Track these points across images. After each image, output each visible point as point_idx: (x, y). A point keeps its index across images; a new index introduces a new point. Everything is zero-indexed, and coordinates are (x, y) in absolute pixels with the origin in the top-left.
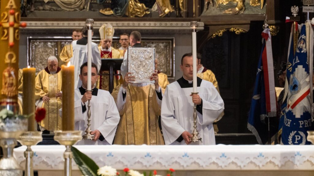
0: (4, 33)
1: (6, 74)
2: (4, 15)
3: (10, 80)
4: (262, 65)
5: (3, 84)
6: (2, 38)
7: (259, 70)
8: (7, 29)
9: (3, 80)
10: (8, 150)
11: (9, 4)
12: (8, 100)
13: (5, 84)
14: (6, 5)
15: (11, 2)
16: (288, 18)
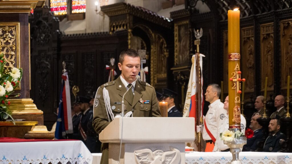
0: (234, 85)
1: (236, 109)
2: (233, 74)
3: (238, 113)
4: (62, 98)
5: (234, 115)
6: (232, 88)
7: (61, 101)
8: (236, 82)
9: (234, 113)
10: (236, 155)
11: (236, 67)
12: (236, 125)
13: (235, 115)
14: (235, 68)
15: (237, 67)
16: (107, 66)
